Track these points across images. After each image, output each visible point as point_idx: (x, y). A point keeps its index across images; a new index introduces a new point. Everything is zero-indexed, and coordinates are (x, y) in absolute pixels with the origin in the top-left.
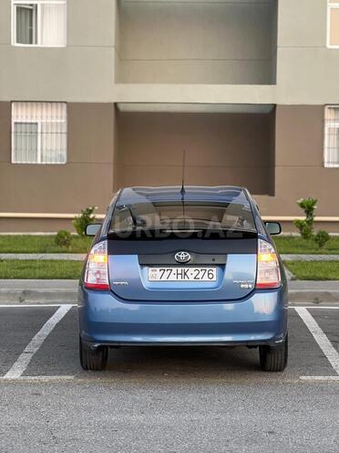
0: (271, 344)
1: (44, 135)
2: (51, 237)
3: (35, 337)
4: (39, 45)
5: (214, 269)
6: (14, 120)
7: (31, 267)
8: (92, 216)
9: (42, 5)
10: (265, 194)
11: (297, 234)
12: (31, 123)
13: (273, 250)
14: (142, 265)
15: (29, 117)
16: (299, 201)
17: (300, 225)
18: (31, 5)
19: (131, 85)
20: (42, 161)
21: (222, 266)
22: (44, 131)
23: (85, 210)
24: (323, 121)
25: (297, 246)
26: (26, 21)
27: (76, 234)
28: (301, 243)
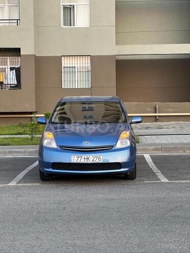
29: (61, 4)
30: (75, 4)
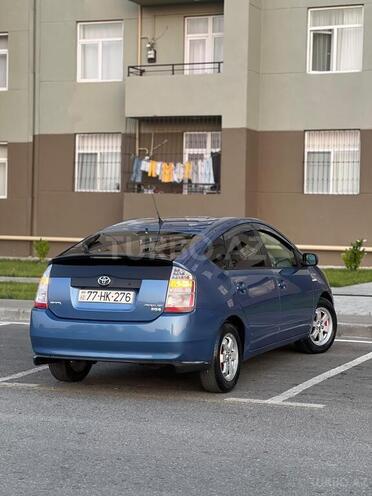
5: (131, 293)
6: (307, 150)
9: (340, 30)
12: (324, 153)
13: (191, 277)
14: (74, 287)
15: (322, 146)
20: (333, 191)
23: (354, 243)
29: (309, 29)
30: (335, 27)
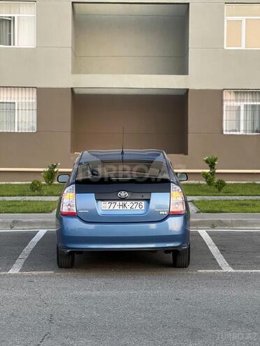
0: (179, 249)
1: (20, 111)
2: (26, 185)
3: (25, 250)
4: (16, 46)
5: (143, 202)
7: (15, 205)
8: (56, 170)
9: (19, 17)
10: (181, 153)
11: (203, 182)
12: (11, 103)
13: (180, 190)
14: (97, 200)
15: (9, 98)
16: (205, 159)
17: (205, 176)
18: (10, 17)
19: (83, 75)
20: (18, 130)
21: (148, 200)
22: (20, 108)
23: (51, 166)
24: (222, 101)
25: (203, 191)
26: (6, 29)
27: (45, 183)
28: (206, 188)
